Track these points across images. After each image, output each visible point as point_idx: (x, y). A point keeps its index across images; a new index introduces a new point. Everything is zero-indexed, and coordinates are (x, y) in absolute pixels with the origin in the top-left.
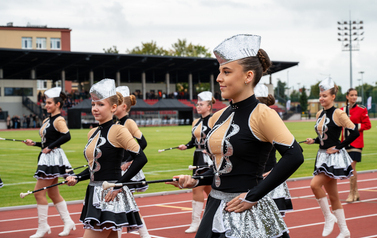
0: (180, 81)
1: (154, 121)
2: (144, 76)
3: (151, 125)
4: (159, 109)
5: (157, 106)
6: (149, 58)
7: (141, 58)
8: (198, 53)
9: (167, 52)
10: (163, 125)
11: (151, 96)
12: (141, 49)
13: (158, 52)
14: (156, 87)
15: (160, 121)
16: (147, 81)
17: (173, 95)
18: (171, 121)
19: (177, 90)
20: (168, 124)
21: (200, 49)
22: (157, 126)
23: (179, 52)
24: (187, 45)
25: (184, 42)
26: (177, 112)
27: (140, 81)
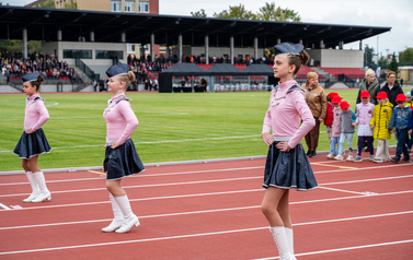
0: (267, 47)
1: (243, 86)
2: (232, 40)
3: (240, 90)
4: (249, 74)
5: (247, 71)
6: (238, 22)
7: (231, 22)
8: (286, 17)
9: (255, 16)
10: (252, 90)
11: (239, 61)
12: (229, 12)
13: (247, 16)
14: (244, 52)
15: (249, 86)
16: (236, 46)
17: (261, 59)
18: (261, 86)
19: (265, 56)
20: (257, 90)
21: (289, 13)
22: (247, 91)
23: (267, 16)
24: (276, 8)
25: (273, 6)
26: (266, 78)
27: (228, 45)
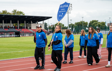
0: (14, 23)
1: (7, 36)
2: (3, 21)
3: (6, 37)
4: (9, 32)
5: (8, 31)
6: (5, 15)
7: (3, 15)
8: (20, 14)
9: (10, 14)
10: (10, 37)
11: (6, 28)
12: (2, 12)
13: (8, 13)
14: (7, 25)
15: (9, 35)
16: (4, 23)
17: (12, 27)
18: (13, 35)
19: (14, 26)
20: (12, 37)
21: (21, 13)
22: (8, 37)
23: (14, 13)
24: (17, 11)
25: (16, 11)
26: (15, 33)
27: (2, 23)
